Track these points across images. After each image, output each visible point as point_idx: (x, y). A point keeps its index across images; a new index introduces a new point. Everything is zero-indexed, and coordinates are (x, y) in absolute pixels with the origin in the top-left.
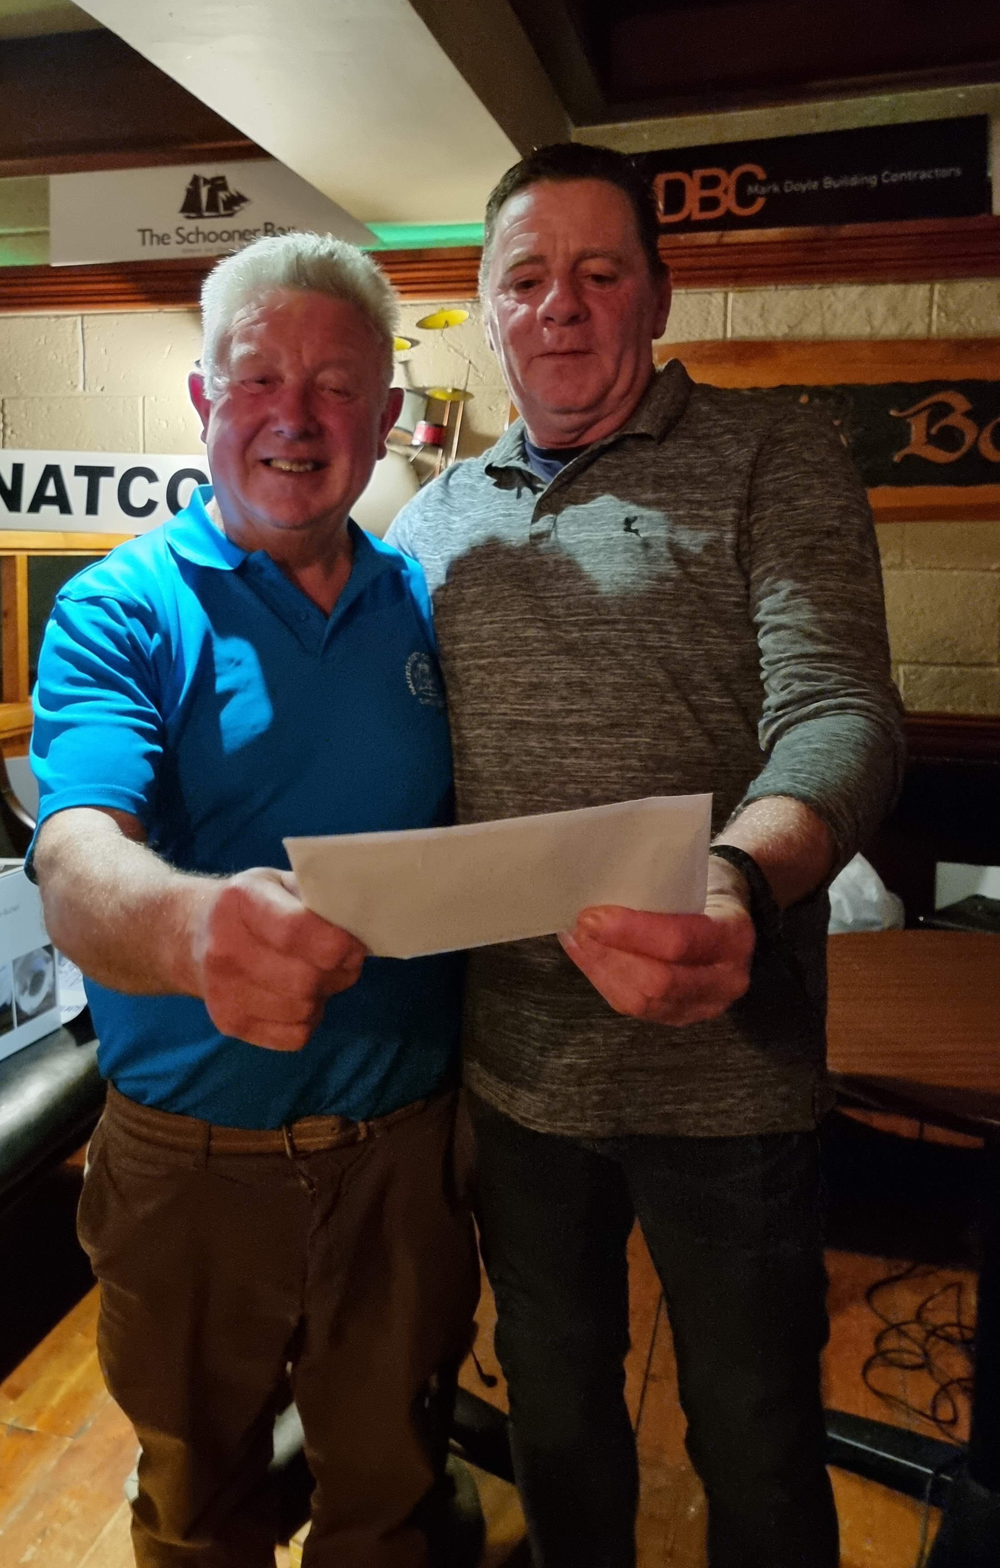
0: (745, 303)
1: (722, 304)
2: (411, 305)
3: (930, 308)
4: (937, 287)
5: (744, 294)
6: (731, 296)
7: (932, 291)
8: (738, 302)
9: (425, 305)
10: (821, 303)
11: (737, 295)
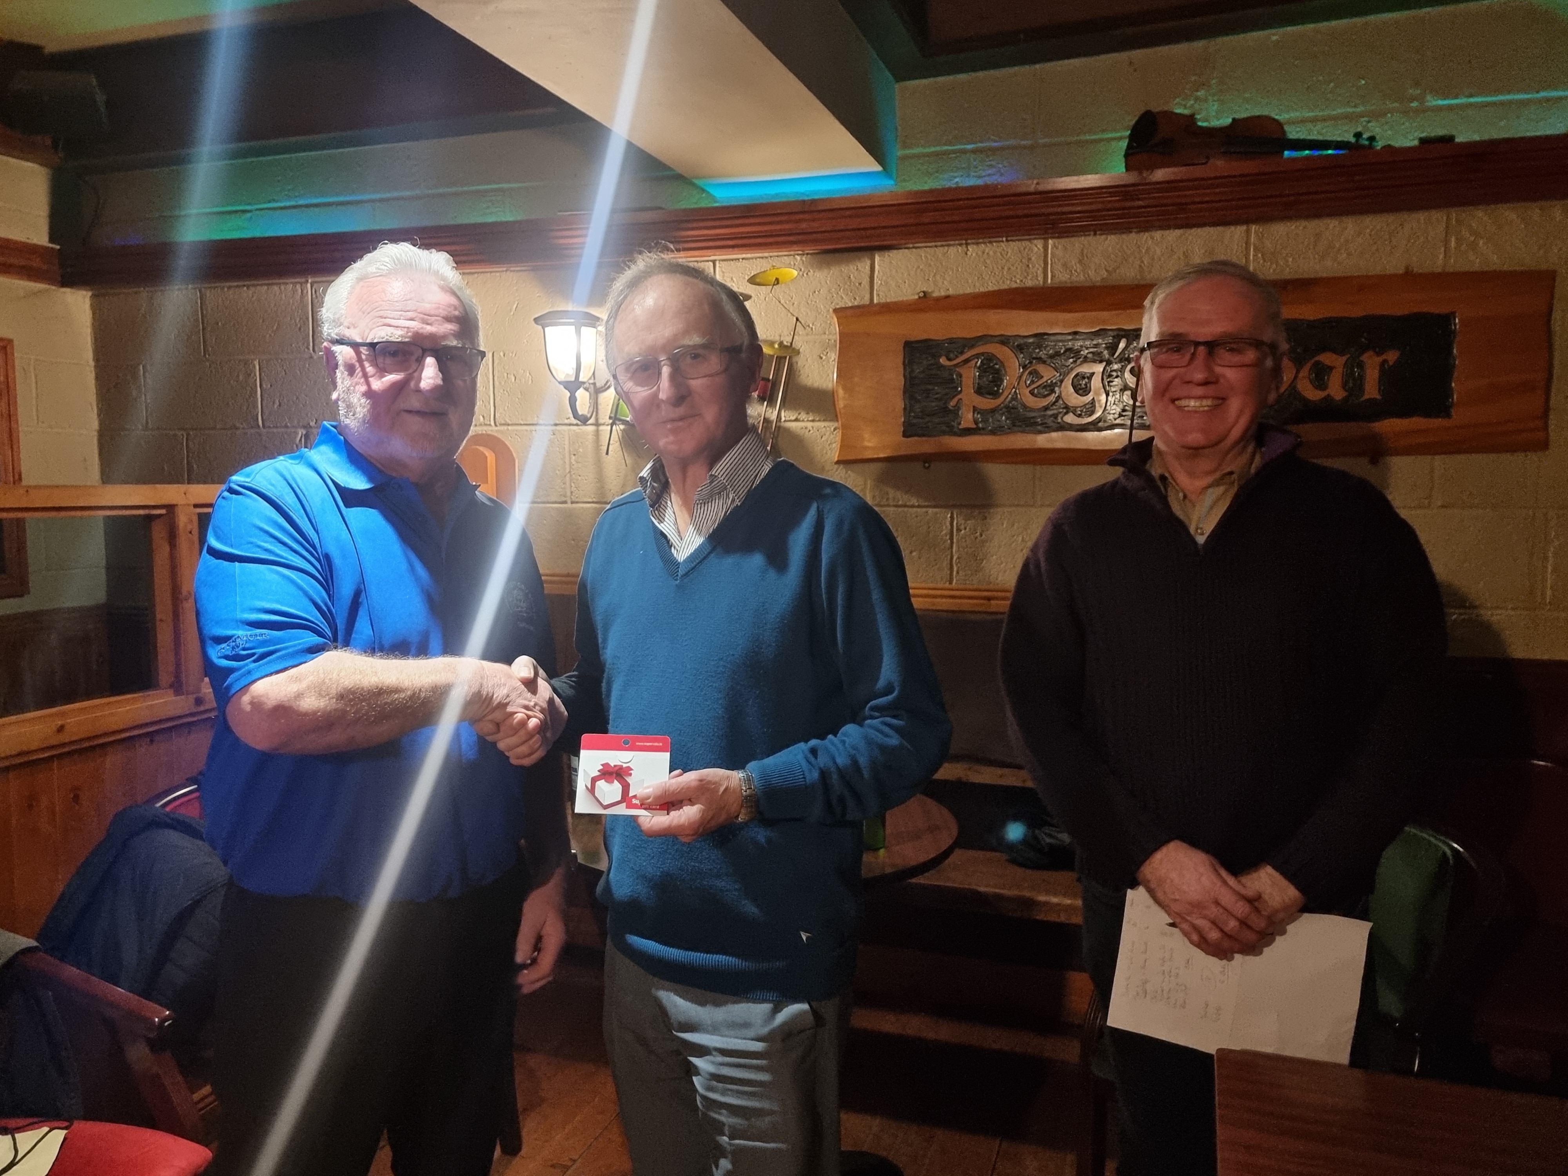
0: (1065, 248)
1: (1042, 250)
2: (743, 259)
3: (1247, 248)
4: (1254, 228)
5: (1063, 241)
6: (1050, 241)
7: (1248, 232)
8: (1057, 248)
9: (756, 258)
10: (1139, 247)
11: (1056, 241)
